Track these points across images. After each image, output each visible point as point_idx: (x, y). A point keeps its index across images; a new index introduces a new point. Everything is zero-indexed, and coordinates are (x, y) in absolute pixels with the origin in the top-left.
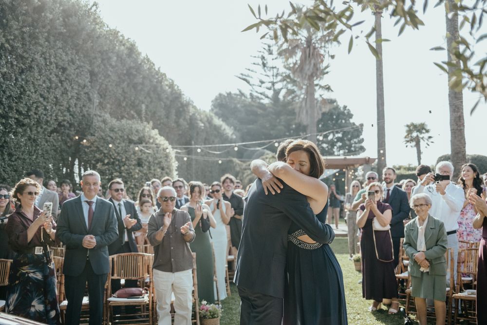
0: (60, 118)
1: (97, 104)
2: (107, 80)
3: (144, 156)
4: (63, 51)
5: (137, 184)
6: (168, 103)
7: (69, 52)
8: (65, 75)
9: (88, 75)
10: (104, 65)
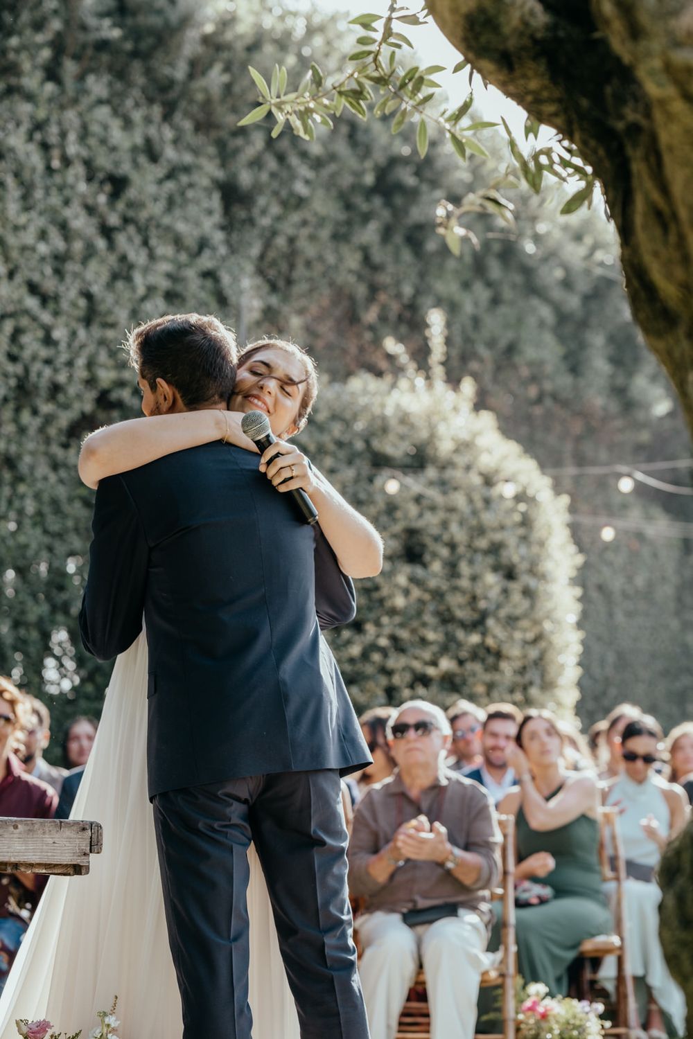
0: (106, 376)
1: (256, 315)
2: (295, 217)
3: (431, 521)
4: (115, 112)
5: (404, 634)
6: (573, 302)
7: (137, 116)
8: (121, 206)
9: (216, 201)
10: (281, 158)
